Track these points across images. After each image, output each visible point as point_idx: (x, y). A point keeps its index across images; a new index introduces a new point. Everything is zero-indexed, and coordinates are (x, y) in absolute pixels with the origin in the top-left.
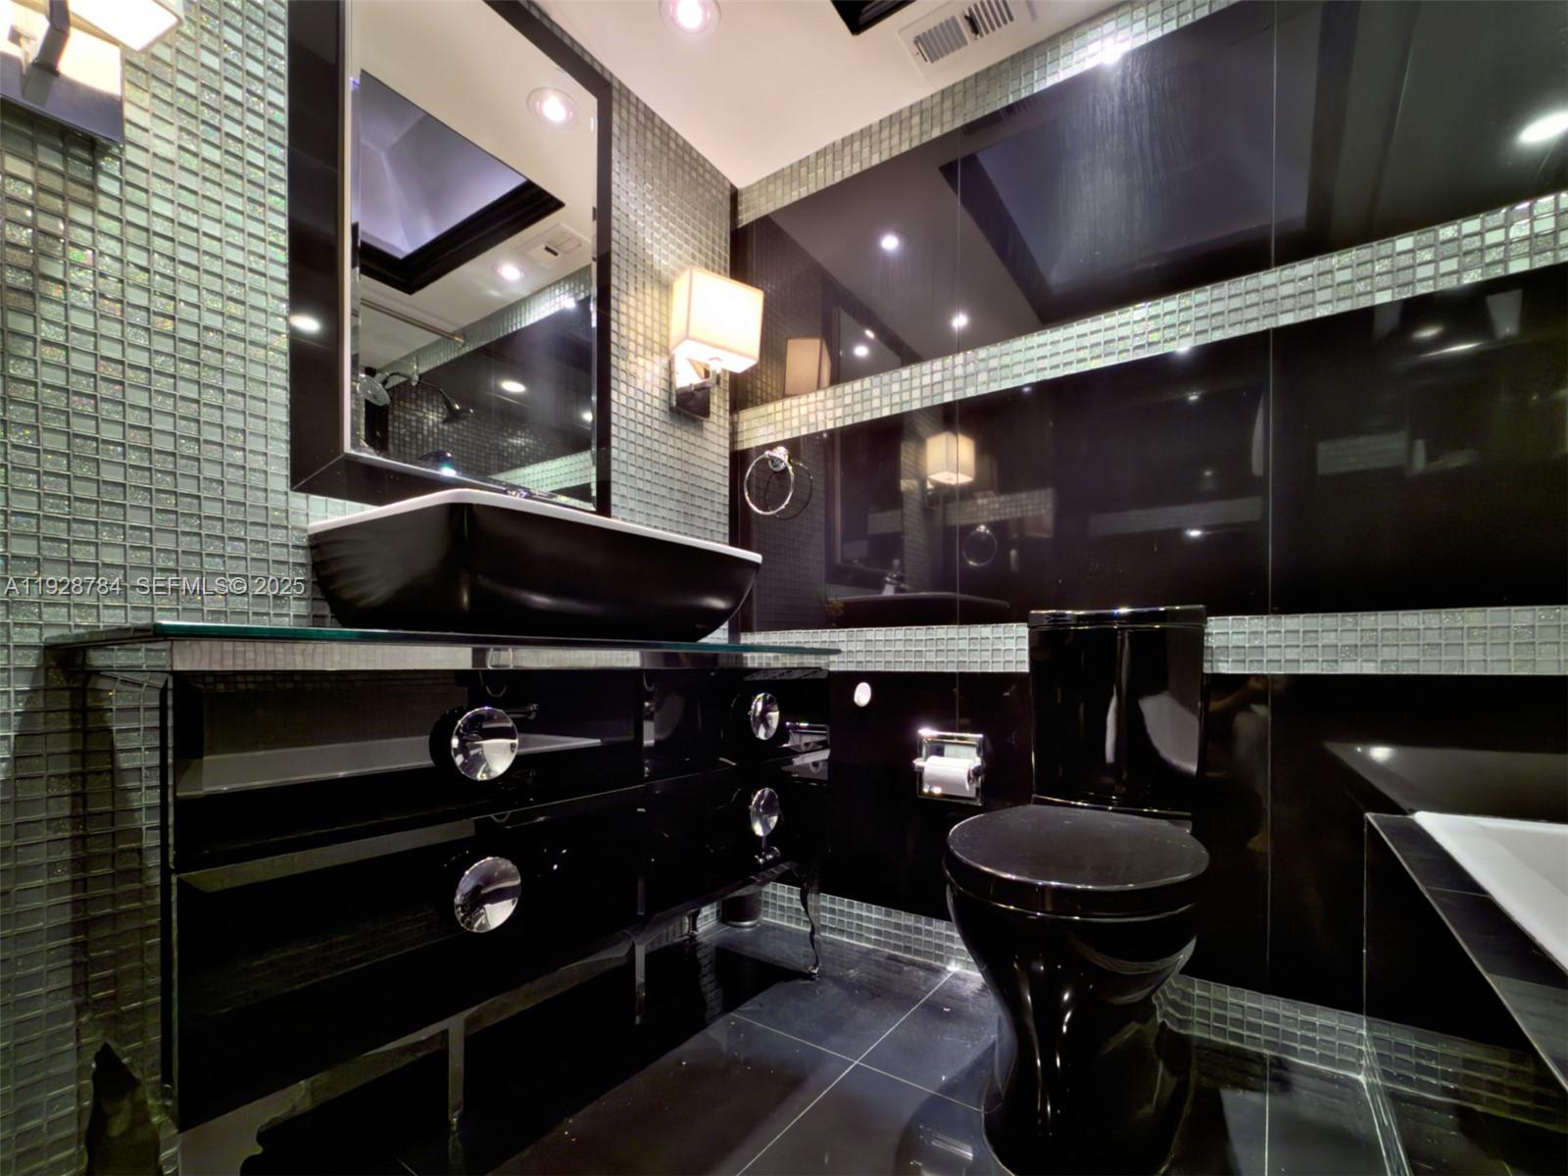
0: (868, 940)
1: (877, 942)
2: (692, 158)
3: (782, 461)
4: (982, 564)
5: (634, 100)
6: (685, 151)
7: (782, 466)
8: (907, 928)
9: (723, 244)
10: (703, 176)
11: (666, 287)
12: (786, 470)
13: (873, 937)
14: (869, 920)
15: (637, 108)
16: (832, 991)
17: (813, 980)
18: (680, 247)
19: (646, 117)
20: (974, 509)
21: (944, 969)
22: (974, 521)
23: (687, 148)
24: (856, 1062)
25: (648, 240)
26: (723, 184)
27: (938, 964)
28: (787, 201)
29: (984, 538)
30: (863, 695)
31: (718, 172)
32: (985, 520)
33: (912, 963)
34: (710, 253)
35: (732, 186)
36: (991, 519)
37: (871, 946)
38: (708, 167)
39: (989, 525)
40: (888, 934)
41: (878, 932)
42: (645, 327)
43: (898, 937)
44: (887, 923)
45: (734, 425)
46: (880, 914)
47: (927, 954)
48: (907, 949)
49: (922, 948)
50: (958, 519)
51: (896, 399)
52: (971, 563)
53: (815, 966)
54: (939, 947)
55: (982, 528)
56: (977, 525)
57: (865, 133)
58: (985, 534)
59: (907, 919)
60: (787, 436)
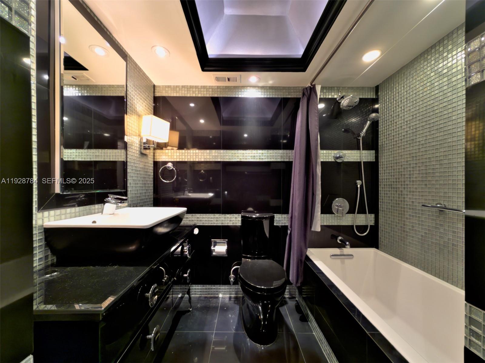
0: (198, 294)
1: (200, 294)
2: (145, 77)
3: (171, 167)
4: (204, 180)
5: (132, 60)
6: (144, 75)
7: (171, 168)
8: (209, 289)
9: (152, 101)
10: (148, 82)
11: (139, 116)
12: (173, 169)
13: (199, 293)
14: (198, 289)
15: (133, 62)
16: (197, 313)
17: (191, 312)
18: (143, 104)
19: (135, 65)
20: (200, 166)
21: (219, 296)
22: (200, 169)
23: (144, 74)
24: (214, 332)
25: (136, 103)
26: (152, 83)
27: (217, 296)
28: (172, 95)
29: (203, 174)
30: (196, 231)
31: (151, 81)
32: (204, 169)
33: (211, 298)
34: (149, 104)
35: (154, 84)
36: (205, 169)
37: (199, 296)
38: (149, 79)
39: (204, 171)
40: (203, 292)
41: (201, 292)
42: (135, 129)
43: (206, 292)
44: (203, 289)
45: (154, 153)
46: (201, 287)
47: (214, 294)
48: (209, 294)
49: (213, 293)
50: (197, 168)
51: (205, 157)
52: (201, 180)
53: (190, 308)
54: (217, 292)
55: (202, 171)
56: (201, 170)
57: (196, 87)
58: (202, 173)
59: (208, 286)
60: (173, 160)
